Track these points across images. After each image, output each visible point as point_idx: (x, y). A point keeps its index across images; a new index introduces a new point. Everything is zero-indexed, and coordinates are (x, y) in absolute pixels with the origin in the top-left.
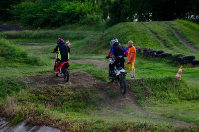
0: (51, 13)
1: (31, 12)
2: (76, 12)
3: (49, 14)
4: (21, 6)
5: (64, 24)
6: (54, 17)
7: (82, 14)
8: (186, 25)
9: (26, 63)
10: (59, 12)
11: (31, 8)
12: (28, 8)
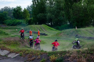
1: (8, 22)
5: (17, 25)
6: (14, 23)
7: (21, 23)
8: (45, 26)
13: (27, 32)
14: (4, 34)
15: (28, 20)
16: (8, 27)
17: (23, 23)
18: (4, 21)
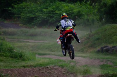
0: (50, 13)
1: (30, 12)
2: (73, 13)
3: (48, 15)
4: (22, 6)
9: (12, 57)
10: (57, 12)
11: (32, 8)
12: (29, 8)
13: (98, 52)
14: (8, 54)
15: (105, 5)
16: (27, 29)
17: (86, 17)
18: (13, 7)
